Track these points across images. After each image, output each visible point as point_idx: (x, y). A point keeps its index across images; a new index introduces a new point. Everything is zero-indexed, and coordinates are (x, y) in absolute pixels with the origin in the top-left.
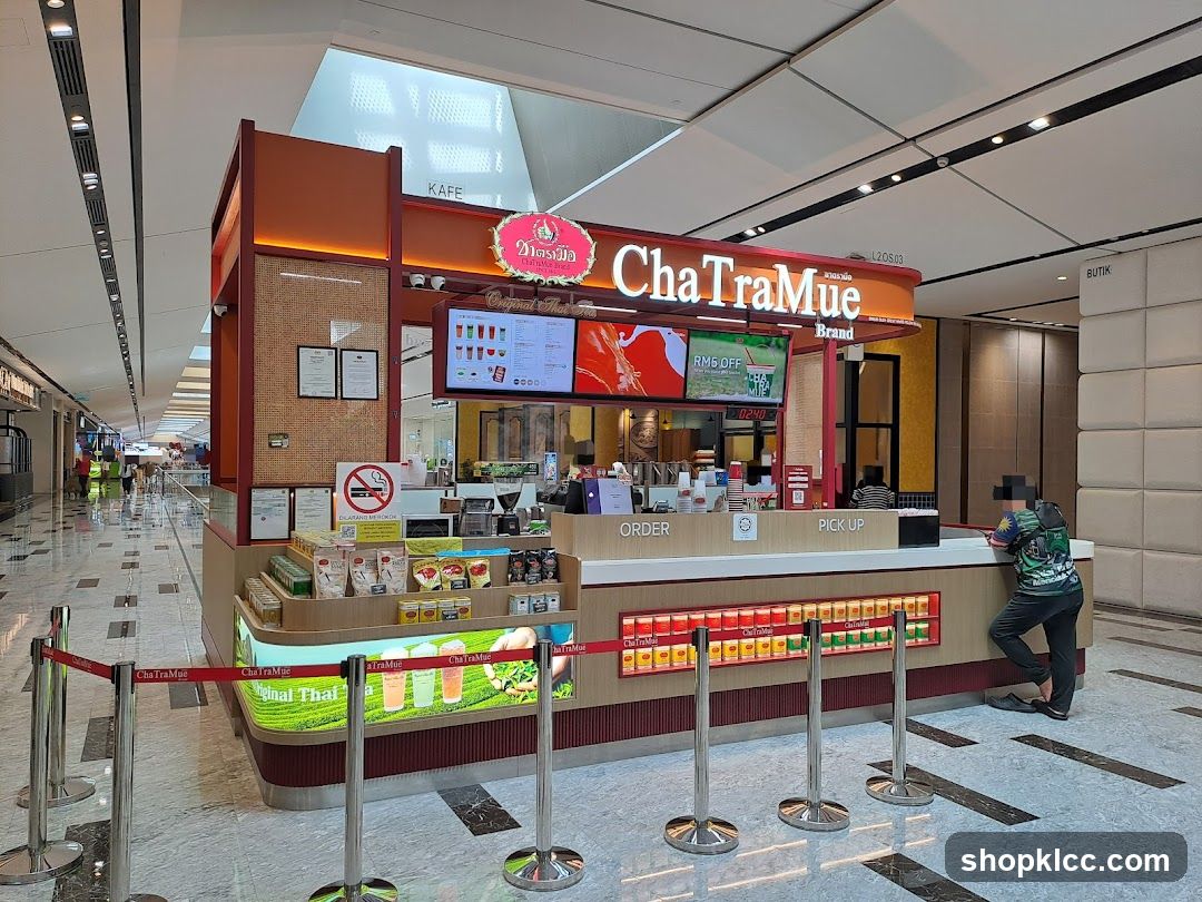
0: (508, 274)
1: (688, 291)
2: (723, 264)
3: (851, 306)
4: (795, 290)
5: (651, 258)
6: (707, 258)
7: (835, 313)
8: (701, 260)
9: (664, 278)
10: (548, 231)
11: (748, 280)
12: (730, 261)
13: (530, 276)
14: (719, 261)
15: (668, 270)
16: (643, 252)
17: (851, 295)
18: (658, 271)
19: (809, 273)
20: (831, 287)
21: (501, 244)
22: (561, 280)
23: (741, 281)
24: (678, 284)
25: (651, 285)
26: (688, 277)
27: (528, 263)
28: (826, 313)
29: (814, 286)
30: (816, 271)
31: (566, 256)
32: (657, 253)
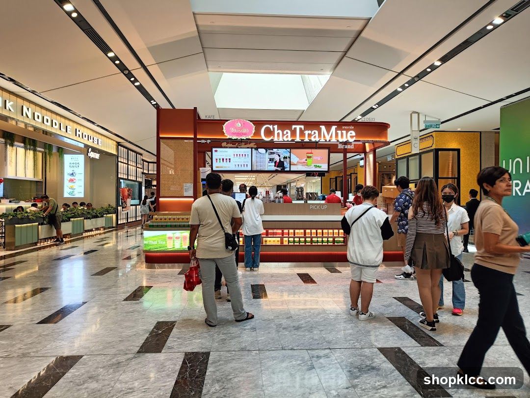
0: (227, 138)
1: (287, 137)
2: (300, 128)
3: (352, 137)
4: (328, 134)
5: (274, 129)
6: (294, 127)
7: (345, 140)
8: (292, 127)
9: (278, 134)
10: (240, 124)
11: (310, 132)
12: (302, 127)
13: (234, 138)
14: (298, 127)
15: (280, 131)
16: (271, 127)
17: (351, 133)
18: (276, 132)
19: (334, 128)
20: (343, 131)
21: (225, 130)
22: (244, 138)
23: (307, 132)
24: (283, 135)
25: (274, 136)
26: (287, 133)
27: (234, 134)
28: (341, 140)
29: (336, 131)
30: (336, 127)
31: (245, 131)
32: (276, 127)
